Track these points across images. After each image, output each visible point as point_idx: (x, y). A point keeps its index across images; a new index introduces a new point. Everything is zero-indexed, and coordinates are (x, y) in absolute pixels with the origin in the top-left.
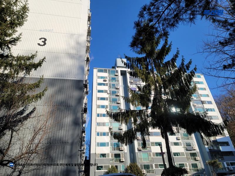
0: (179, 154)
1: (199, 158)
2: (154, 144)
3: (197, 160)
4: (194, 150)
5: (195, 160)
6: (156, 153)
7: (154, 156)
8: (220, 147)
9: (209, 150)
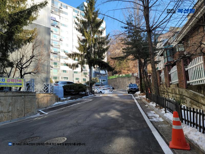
0: (77, 73)
1: (88, 76)
2: (62, 64)
3: (87, 77)
4: (87, 71)
5: (86, 77)
6: (63, 70)
7: (61, 72)
8: (101, 71)
9: (95, 72)
